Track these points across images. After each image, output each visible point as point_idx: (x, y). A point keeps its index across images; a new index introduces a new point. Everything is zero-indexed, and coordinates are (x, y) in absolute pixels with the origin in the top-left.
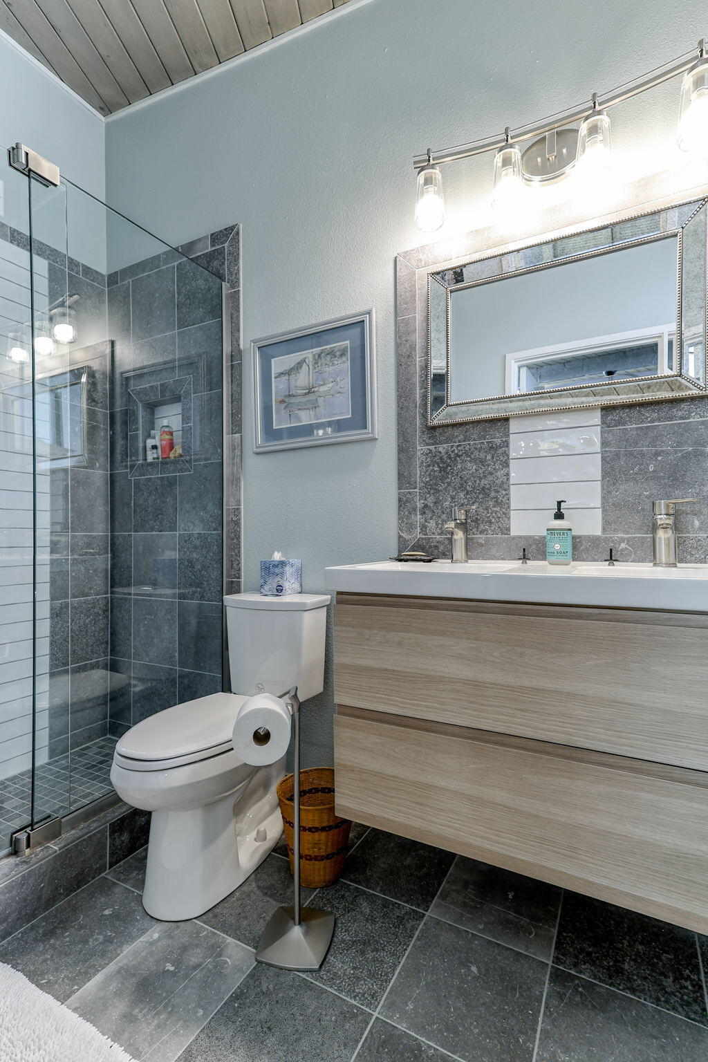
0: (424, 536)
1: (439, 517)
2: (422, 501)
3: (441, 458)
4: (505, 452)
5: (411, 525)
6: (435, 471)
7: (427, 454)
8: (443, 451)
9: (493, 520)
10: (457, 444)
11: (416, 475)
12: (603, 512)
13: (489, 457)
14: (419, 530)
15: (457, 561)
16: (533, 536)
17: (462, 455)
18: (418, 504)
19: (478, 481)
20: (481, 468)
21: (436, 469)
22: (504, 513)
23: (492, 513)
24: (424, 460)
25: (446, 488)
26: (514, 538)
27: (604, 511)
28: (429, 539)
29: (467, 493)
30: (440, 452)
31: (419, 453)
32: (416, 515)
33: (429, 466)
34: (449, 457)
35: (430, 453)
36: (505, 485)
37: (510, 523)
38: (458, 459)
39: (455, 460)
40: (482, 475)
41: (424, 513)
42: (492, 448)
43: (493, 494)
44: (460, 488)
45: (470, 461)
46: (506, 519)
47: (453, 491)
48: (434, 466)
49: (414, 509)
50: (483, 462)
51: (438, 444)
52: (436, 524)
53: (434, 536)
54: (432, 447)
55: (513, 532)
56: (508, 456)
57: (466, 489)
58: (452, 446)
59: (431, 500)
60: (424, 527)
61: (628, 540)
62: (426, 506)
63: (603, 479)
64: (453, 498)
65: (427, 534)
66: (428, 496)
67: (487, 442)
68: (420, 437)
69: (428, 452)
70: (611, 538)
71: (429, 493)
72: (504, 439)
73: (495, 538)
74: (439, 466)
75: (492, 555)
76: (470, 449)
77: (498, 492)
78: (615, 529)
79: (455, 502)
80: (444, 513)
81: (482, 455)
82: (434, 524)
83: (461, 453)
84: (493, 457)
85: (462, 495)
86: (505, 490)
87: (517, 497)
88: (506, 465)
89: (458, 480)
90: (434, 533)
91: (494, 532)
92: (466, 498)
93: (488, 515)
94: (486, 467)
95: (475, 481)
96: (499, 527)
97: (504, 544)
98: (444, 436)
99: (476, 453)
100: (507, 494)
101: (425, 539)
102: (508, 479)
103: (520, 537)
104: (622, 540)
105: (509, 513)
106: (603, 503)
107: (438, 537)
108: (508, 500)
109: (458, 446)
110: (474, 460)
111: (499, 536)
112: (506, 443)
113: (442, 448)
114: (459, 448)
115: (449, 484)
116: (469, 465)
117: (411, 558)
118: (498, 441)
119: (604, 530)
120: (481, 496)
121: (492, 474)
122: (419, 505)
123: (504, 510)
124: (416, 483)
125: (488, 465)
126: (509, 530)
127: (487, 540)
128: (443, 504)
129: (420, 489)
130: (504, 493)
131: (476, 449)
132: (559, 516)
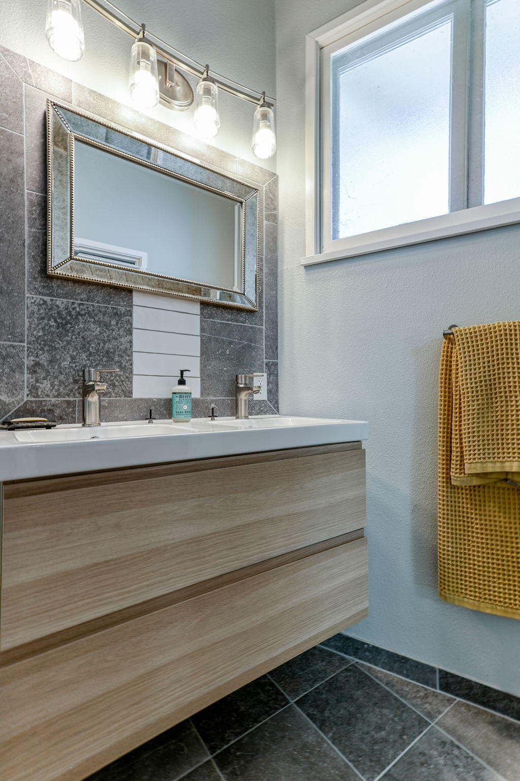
0: (33, 399)
1: (56, 377)
2: (32, 358)
3: (59, 313)
4: (129, 321)
5: (15, 385)
6: (50, 326)
7: (39, 305)
8: (62, 307)
9: (117, 384)
10: (79, 302)
11: (23, 325)
12: (201, 381)
13: (114, 322)
14: (26, 391)
15: (89, 426)
16: (152, 399)
17: (85, 315)
18: (25, 361)
19: (102, 344)
20: (105, 331)
21: (52, 323)
22: (127, 377)
23: (115, 377)
24: (36, 310)
25: (65, 346)
26: (136, 400)
27: (202, 380)
28: (42, 401)
29: (90, 354)
30: (58, 306)
31: (27, 302)
32: (23, 373)
33: (43, 319)
34: (69, 313)
35: (44, 304)
36: (128, 352)
37: (132, 387)
38: (80, 317)
39: (77, 318)
40: (106, 339)
41: (35, 372)
42: (117, 315)
43: (117, 359)
44: (81, 348)
45: (94, 323)
46: (129, 383)
47: (73, 351)
48: (49, 320)
49: (20, 366)
50: (107, 326)
51: (54, 297)
52: (51, 385)
53: (48, 399)
54: (47, 299)
55: (135, 395)
56: (131, 324)
57: (88, 350)
58: (73, 303)
59: (44, 359)
60: (33, 390)
61: (216, 401)
62: (37, 364)
63: (201, 356)
64: (73, 358)
65: (38, 396)
66: (41, 352)
67: (112, 308)
68: (30, 283)
69: (41, 302)
70: (206, 400)
71: (42, 349)
72: (128, 309)
73: (118, 400)
74: (56, 321)
75: (115, 417)
76: (94, 311)
77: (122, 357)
78: (208, 393)
79: (75, 362)
80: (62, 374)
81: (107, 319)
82: (49, 386)
83: (83, 312)
84: (117, 323)
85: (84, 356)
86: (129, 356)
87: (139, 363)
88: (129, 332)
89: (80, 340)
90: (48, 396)
91: (117, 395)
92: (89, 360)
93: (112, 378)
94: (111, 331)
95: (99, 344)
96: (122, 390)
97: (127, 406)
98: (63, 290)
99: (101, 316)
100: (130, 360)
101: (36, 402)
102: (131, 346)
103: (141, 400)
104: (212, 401)
105: (132, 378)
106: (201, 374)
107: (53, 400)
108: (131, 365)
109: (80, 304)
110: (98, 323)
111: (122, 398)
112: (130, 313)
113: (61, 302)
114: (81, 307)
115: (69, 343)
116: (93, 326)
117: (34, 424)
118: (123, 309)
119: (202, 394)
120: (105, 359)
121: (116, 339)
122: (27, 362)
123: (127, 375)
124: (22, 335)
125: (113, 330)
126: (132, 393)
127: (110, 403)
128: (60, 363)
129: (29, 343)
130: (128, 358)
131: (100, 311)
132: (182, 382)
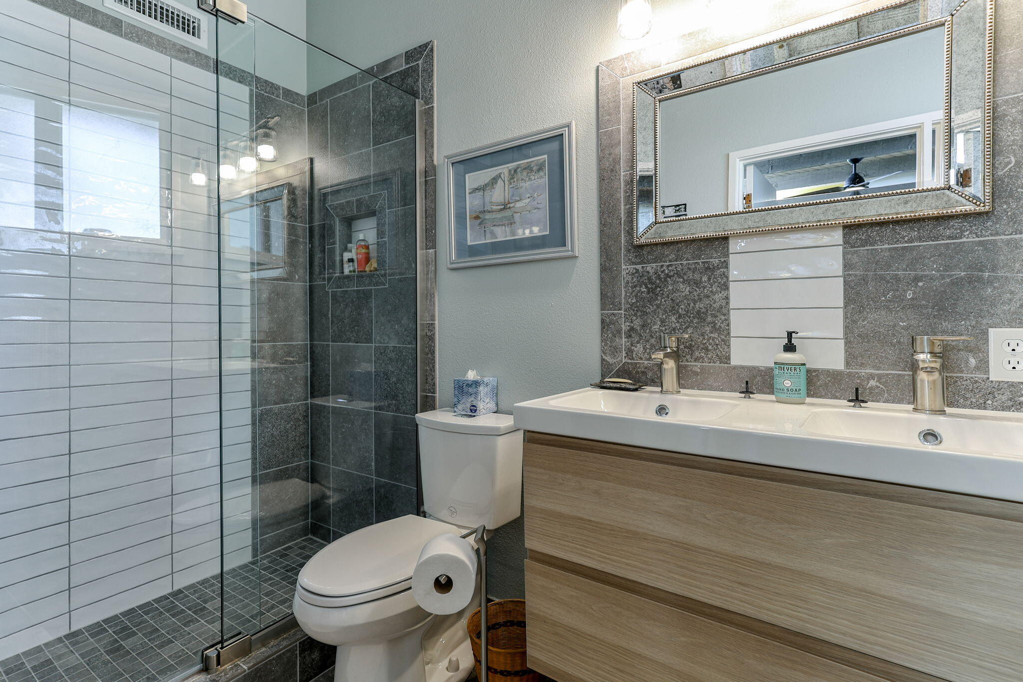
0: (630, 361)
1: (648, 341)
2: (628, 324)
3: (649, 279)
4: (724, 274)
5: (616, 348)
6: (642, 292)
7: (633, 274)
8: (652, 271)
9: (710, 347)
10: (668, 264)
11: (620, 295)
12: (846, 344)
13: (705, 279)
14: (624, 354)
15: (667, 392)
16: (758, 367)
17: (674, 276)
18: (623, 326)
19: (692, 305)
20: (696, 290)
21: (644, 289)
22: (723, 340)
23: (708, 340)
24: (630, 280)
25: (655, 310)
26: (735, 367)
27: (848, 343)
28: (636, 363)
29: (680, 317)
30: (648, 272)
31: (624, 273)
32: (621, 338)
33: (635, 286)
34: (659, 277)
35: (636, 273)
36: (724, 310)
37: (730, 352)
38: (669, 279)
39: (666, 280)
40: (696, 298)
41: (630, 336)
42: (709, 269)
43: (709, 319)
44: (671, 311)
45: (683, 282)
46: (726, 347)
47: (663, 314)
48: (641, 286)
49: (619, 331)
50: (697, 283)
51: (645, 263)
52: (644, 348)
53: (641, 362)
54: (639, 267)
55: (735, 361)
56: (727, 278)
57: (678, 312)
58: (662, 266)
59: (637, 323)
60: (629, 352)
61: (880, 377)
62: (632, 329)
63: (845, 307)
64: (663, 321)
65: (633, 359)
66: (634, 318)
67: (702, 262)
68: (625, 256)
69: (634, 271)
70: (857, 373)
71: (635, 315)
72: (722, 260)
73: (712, 366)
74: (646, 287)
75: (708, 385)
76: (682, 270)
77: (716, 316)
78: (863, 364)
79: (665, 326)
80: (652, 337)
81: (697, 276)
82: (642, 349)
83: (672, 273)
84: (709, 279)
85: (673, 319)
86: (724, 315)
87: (738, 323)
88: (725, 287)
89: (669, 302)
90: (641, 359)
91: (711, 360)
92: (678, 322)
93: (705, 342)
94: (702, 289)
95: (689, 304)
96: (717, 355)
97: (723, 374)
98: (653, 255)
99: (690, 274)
100: (726, 320)
101: (632, 364)
102: (728, 303)
103: (743, 367)
104: (872, 376)
105: (729, 341)
106: (846, 334)
107: (646, 362)
108: (728, 325)
109: (668, 266)
110: (687, 282)
111: (718, 364)
112: (726, 265)
113: (651, 268)
114: (670, 268)
115: (658, 306)
116: (682, 286)
117: (615, 385)
118: (715, 261)
119: (847, 364)
120: (695, 321)
121: (708, 297)
122: (624, 327)
123: (723, 337)
124: (620, 304)
125: (704, 287)
126: (729, 359)
127: (702, 368)
128: (651, 327)
129: (626, 311)
130: (723, 318)
131: (689, 269)
132: (790, 348)
